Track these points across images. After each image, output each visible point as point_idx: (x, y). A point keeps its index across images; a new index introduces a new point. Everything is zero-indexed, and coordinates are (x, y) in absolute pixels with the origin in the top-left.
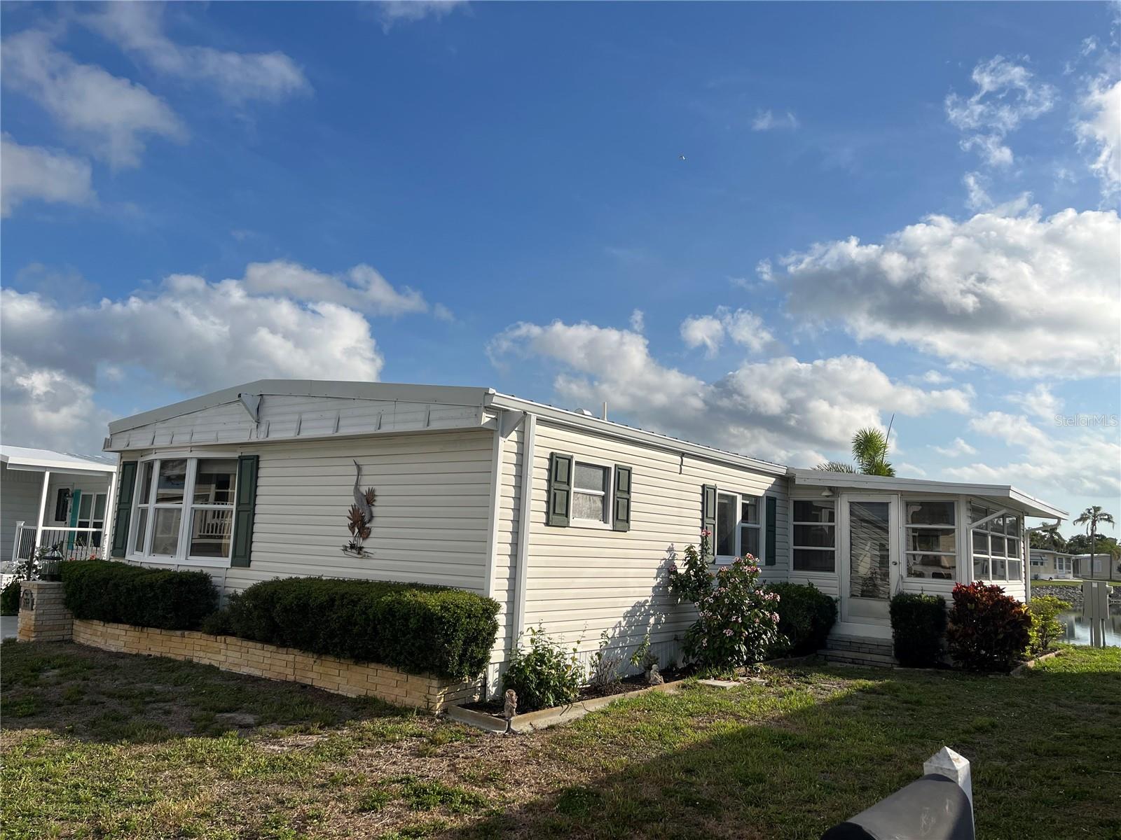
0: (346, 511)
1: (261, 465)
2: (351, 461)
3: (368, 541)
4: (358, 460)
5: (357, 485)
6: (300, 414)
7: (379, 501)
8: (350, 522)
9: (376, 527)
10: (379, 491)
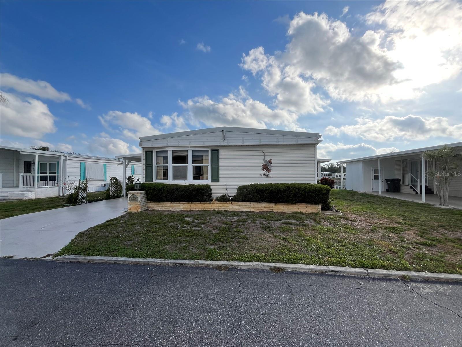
0: (261, 165)
1: (220, 152)
2: (261, 151)
3: (270, 173)
4: (263, 151)
5: (264, 158)
6: (243, 137)
7: (273, 162)
8: (262, 168)
9: (273, 169)
10: (272, 159)
